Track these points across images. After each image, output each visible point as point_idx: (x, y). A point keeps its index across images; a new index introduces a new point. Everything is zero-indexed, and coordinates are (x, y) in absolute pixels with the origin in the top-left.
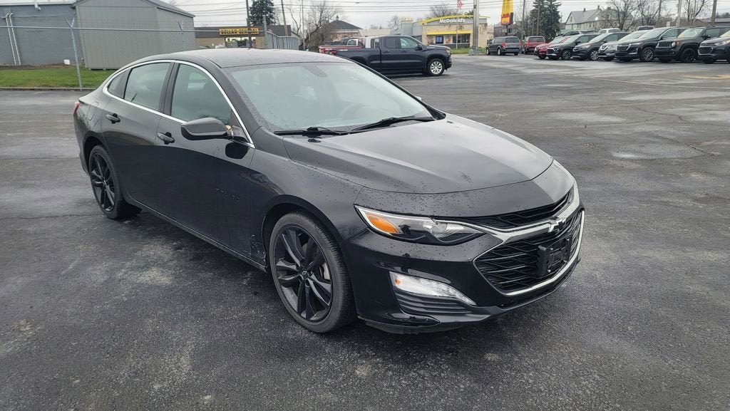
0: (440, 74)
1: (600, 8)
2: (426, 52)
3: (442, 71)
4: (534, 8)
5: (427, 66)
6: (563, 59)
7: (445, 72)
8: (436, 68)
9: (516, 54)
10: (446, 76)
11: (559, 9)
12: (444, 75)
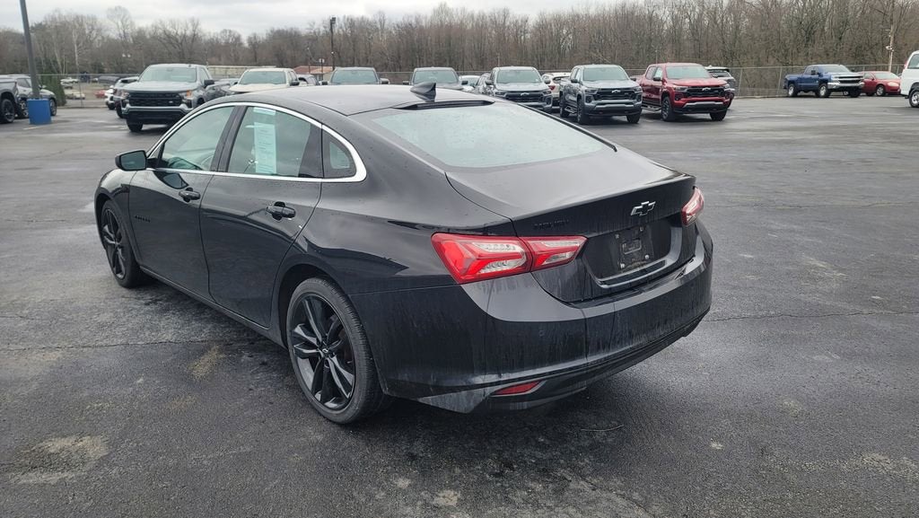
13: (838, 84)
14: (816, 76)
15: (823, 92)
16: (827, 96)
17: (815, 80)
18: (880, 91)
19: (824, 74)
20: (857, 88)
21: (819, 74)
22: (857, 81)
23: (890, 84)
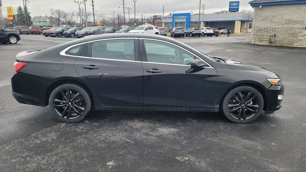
0: (16, 43)
1: (47, 16)
2: (7, 32)
3: (17, 42)
4: (18, 13)
5: (8, 39)
6: (59, 37)
7: (18, 42)
8: (13, 40)
9: (28, 34)
10: (19, 44)
11: (30, 15)
12: (17, 44)
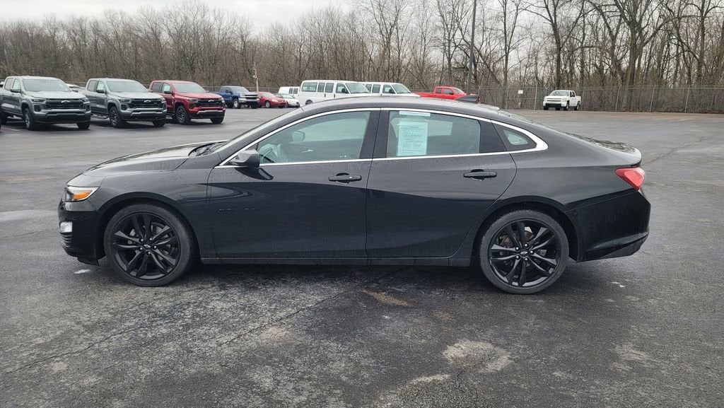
13: (245, 99)
14: (229, 94)
15: (236, 105)
16: (239, 107)
17: (230, 96)
18: (268, 105)
19: (234, 92)
20: (256, 102)
21: (231, 93)
22: (256, 98)
23: (273, 100)
